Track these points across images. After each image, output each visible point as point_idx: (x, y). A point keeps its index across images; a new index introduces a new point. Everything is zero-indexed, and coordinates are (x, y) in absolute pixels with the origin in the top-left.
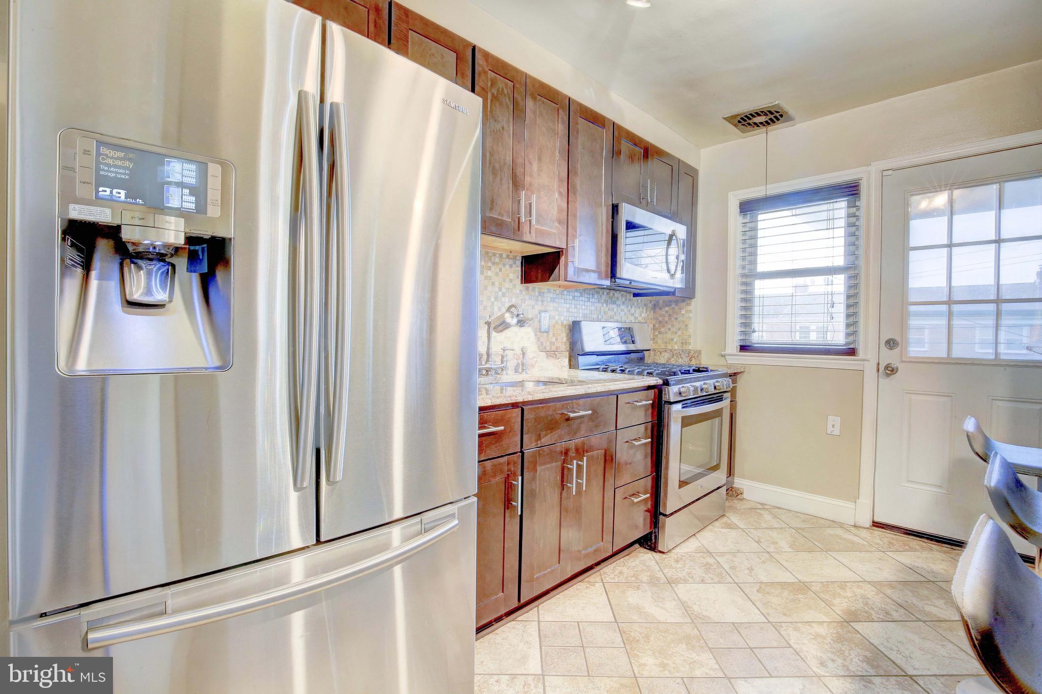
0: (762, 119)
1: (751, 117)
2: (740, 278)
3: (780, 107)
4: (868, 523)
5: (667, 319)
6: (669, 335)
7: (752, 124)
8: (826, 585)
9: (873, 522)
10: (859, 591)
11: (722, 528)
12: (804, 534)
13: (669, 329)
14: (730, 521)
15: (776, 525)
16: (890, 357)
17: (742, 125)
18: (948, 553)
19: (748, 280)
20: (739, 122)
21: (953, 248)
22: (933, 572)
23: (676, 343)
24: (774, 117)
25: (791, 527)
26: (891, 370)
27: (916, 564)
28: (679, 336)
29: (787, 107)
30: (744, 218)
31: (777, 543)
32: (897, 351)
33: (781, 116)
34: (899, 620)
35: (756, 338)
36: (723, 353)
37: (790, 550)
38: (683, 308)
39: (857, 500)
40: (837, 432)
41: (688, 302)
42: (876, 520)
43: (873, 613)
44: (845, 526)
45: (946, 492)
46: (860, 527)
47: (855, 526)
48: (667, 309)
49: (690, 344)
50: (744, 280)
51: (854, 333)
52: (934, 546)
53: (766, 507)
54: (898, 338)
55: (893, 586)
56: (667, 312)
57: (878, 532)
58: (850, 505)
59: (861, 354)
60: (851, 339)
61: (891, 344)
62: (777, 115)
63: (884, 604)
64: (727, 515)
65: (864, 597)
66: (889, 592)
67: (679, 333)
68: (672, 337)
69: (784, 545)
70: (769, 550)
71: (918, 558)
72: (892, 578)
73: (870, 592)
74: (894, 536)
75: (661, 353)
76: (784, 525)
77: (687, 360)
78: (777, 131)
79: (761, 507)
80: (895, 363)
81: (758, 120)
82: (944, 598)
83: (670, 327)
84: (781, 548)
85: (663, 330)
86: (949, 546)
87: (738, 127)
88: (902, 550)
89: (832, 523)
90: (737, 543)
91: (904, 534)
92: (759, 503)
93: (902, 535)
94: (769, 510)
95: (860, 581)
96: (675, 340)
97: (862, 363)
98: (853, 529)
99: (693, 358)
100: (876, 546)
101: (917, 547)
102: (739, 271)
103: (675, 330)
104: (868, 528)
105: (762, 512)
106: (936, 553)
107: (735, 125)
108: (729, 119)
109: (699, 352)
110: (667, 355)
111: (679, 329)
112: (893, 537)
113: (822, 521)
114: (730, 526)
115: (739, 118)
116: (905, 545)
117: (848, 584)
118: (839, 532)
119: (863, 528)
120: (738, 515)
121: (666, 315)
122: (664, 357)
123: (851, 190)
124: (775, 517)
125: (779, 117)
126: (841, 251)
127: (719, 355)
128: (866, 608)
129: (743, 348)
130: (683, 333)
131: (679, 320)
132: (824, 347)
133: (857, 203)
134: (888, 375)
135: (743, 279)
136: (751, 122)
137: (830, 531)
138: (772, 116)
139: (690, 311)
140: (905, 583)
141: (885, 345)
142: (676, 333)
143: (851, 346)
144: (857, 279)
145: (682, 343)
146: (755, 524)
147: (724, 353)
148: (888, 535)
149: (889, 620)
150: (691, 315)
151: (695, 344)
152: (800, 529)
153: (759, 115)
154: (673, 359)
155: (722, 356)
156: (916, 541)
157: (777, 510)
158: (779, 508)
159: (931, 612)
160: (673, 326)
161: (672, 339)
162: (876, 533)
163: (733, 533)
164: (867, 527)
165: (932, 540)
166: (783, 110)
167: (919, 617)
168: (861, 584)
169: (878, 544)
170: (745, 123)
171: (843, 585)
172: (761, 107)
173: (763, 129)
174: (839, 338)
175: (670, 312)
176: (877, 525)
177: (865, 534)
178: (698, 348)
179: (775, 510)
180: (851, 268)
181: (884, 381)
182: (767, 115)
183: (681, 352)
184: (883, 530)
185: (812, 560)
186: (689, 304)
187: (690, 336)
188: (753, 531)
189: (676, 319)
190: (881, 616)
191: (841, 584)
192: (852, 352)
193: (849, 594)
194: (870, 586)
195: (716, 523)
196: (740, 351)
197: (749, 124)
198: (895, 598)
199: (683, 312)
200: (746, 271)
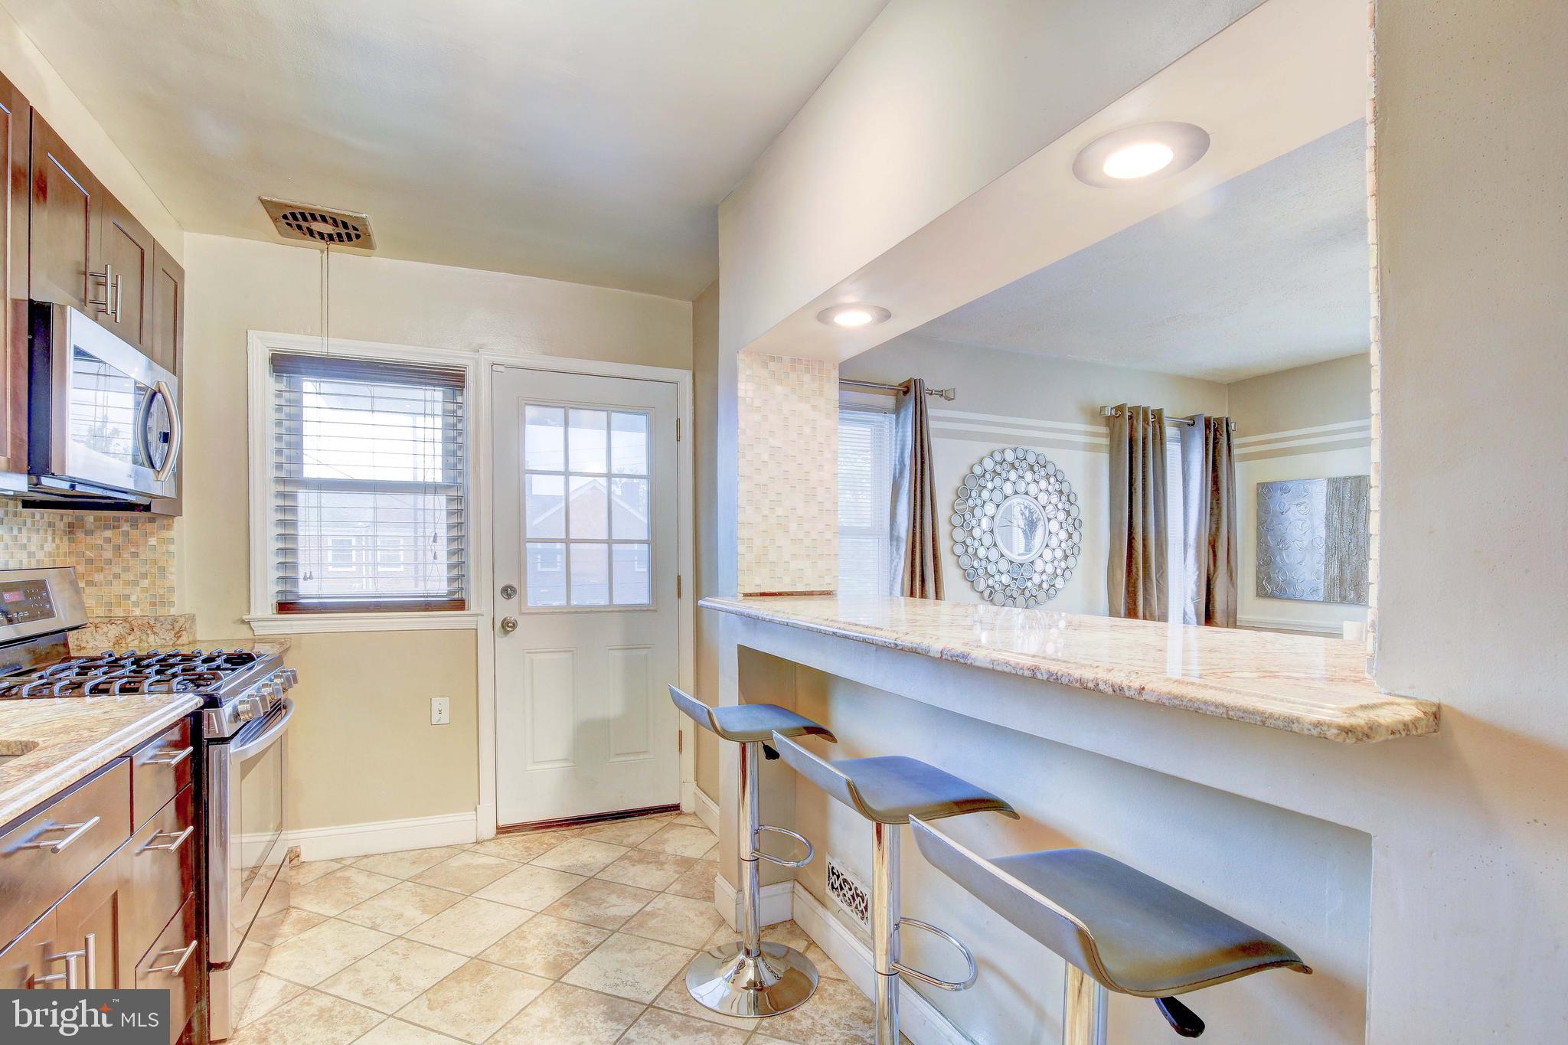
0: (327, 229)
1: (309, 218)
2: (273, 485)
3: (366, 225)
4: (492, 831)
5: (108, 554)
6: (118, 588)
7: (305, 229)
8: (502, 942)
9: (497, 828)
10: (541, 931)
11: (301, 931)
12: (427, 882)
13: (117, 576)
14: (305, 914)
15: (381, 887)
16: (507, 609)
17: (288, 224)
18: (582, 835)
19: (288, 489)
20: (285, 217)
21: (570, 477)
22: (585, 865)
23: (136, 604)
24: (347, 233)
25: (404, 881)
26: (508, 626)
27: (567, 863)
28: (145, 590)
29: (374, 229)
30: (277, 381)
31: (402, 915)
32: (515, 599)
33: (358, 236)
34: (598, 943)
35: (307, 590)
36: (245, 617)
37: (426, 917)
38: (152, 534)
39: (478, 806)
40: (445, 718)
41: (165, 522)
42: (501, 823)
43: (572, 951)
44: (467, 847)
45: (572, 764)
46: (484, 841)
47: (477, 843)
48: (108, 533)
49: (172, 604)
50: (281, 488)
51: (460, 578)
52: (566, 832)
53: (347, 862)
54: (515, 585)
55: (565, 903)
56: (108, 540)
57: (506, 840)
58: (471, 815)
59: (473, 606)
60: (455, 586)
61: (508, 592)
62: (353, 233)
63: (574, 933)
64: (292, 904)
65: (551, 936)
66: (566, 913)
67: (145, 583)
68: (127, 592)
69: (413, 913)
70: (399, 932)
71: (562, 854)
72: (558, 894)
73: (549, 925)
74: (524, 837)
75: (96, 627)
76: (392, 882)
77: (170, 636)
78: (342, 256)
79: (339, 866)
80: (512, 615)
81: (318, 226)
82: (613, 892)
83: (117, 570)
84: (413, 919)
85: (98, 577)
86: (578, 826)
87: (278, 224)
88: (543, 852)
89: (450, 850)
90: (344, 946)
91: (533, 830)
92: (332, 860)
93: (531, 832)
94: (354, 865)
95: (533, 917)
96: (134, 598)
97: (475, 618)
98: (478, 847)
99: (184, 633)
100: (516, 859)
101: (553, 841)
102: (272, 473)
103: (132, 578)
104: (493, 839)
105: (347, 874)
106: (572, 840)
107: (275, 220)
108: (268, 205)
109: (192, 618)
110: (114, 631)
111: (144, 576)
112: (524, 840)
113: (436, 853)
114: (311, 923)
115: (287, 212)
116: (541, 844)
117: (524, 928)
118: (466, 859)
119: (488, 840)
120: (311, 896)
121: (109, 547)
122: (106, 634)
123: (452, 379)
124: (371, 873)
125: (353, 236)
126: (439, 462)
127: (234, 622)
128: (562, 949)
129: (284, 607)
130: (154, 584)
131: (142, 556)
132: (423, 599)
133: (459, 399)
134: (506, 632)
135: (277, 487)
136: (304, 225)
137: (453, 864)
138: (343, 231)
139: (171, 541)
140: (572, 893)
141: (501, 593)
142: (136, 583)
143: (456, 596)
144: (461, 503)
145: (153, 604)
146: (349, 899)
147: (248, 617)
148: (517, 838)
149: (591, 950)
150: (172, 548)
151: (183, 603)
152: (419, 876)
153: (324, 219)
154: (131, 638)
155: (243, 622)
156: (547, 834)
157: (365, 861)
158: (366, 856)
159: (615, 915)
160: (127, 569)
161: (127, 597)
162: (504, 841)
163: (326, 932)
164: (491, 837)
165: (561, 826)
166: (367, 229)
167: (610, 928)
168: (536, 920)
169: (515, 856)
170: (294, 223)
171: (519, 932)
172: (336, 211)
173: (322, 244)
174: (439, 586)
175: (119, 540)
176: (503, 830)
177: (492, 847)
178: (188, 610)
179: (363, 861)
180: (451, 486)
181: (503, 642)
182: (337, 226)
183: (152, 622)
184: (511, 834)
185: (463, 917)
186: (169, 527)
187: (171, 590)
188: (352, 912)
189: (135, 555)
190: (581, 950)
191: (517, 933)
192: (459, 605)
193: (534, 942)
194: (546, 917)
195: (286, 929)
196: (278, 613)
197: (299, 227)
198: (578, 918)
199: (153, 541)
200: (283, 474)
